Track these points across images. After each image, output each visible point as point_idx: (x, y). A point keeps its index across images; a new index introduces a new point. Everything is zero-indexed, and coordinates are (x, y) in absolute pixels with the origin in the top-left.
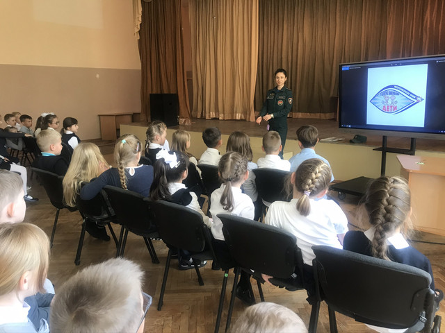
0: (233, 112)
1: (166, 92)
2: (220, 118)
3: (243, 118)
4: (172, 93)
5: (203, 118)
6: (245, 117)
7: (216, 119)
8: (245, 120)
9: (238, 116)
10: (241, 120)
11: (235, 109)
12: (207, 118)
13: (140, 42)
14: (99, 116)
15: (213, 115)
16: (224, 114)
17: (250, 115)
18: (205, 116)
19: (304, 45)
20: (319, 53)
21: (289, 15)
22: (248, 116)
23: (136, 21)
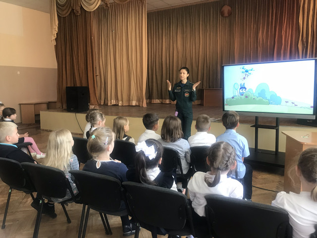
0: (129, 100)
1: (78, 85)
2: (120, 105)
3: (137, 104)
4: (83, 86)
5: (106, 105)
6: (139, 104)
7: (116, 105)
8: (139, 106)
9: (134, 103)
10: (136, 106)
11: (131, 98)
12: (109, 104)
13: (56, 47)
14: (20, 104)
15: (114, 102)
16: (122, 101)
17: (143, 102)
18: (107, 104)
19: (178, 52)
20: (189, 59)
21: (167, 31)
22: (141, 103)
23: (53, 30)
